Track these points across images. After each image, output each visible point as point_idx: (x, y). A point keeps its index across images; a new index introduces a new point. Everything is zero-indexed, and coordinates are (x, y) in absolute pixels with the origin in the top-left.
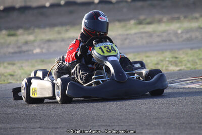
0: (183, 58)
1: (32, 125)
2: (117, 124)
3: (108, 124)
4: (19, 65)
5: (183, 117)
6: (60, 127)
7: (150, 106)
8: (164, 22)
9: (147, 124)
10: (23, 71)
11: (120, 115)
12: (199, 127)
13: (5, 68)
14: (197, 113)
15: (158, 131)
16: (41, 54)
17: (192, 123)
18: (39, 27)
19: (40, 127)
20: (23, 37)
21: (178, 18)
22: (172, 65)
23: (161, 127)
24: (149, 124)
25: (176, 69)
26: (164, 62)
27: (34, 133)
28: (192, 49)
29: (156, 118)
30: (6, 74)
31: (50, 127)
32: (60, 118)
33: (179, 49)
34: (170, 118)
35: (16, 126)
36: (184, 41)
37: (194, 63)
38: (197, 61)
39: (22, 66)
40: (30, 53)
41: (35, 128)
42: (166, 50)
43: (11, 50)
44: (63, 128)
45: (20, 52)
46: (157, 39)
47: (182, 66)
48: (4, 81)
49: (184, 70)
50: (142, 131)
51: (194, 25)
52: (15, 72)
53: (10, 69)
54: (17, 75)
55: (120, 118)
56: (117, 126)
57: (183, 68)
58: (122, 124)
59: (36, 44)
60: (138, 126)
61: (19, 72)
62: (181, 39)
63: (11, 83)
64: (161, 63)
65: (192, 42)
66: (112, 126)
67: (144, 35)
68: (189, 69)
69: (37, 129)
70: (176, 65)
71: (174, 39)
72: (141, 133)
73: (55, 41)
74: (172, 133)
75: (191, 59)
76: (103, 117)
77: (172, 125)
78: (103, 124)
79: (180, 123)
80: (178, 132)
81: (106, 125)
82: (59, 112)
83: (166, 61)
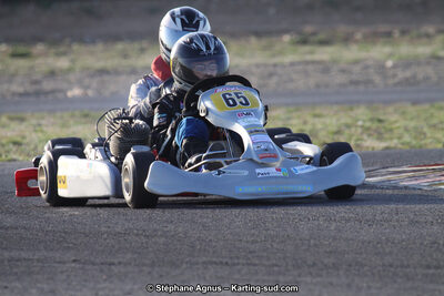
0: (396, 122)
3: (225, 261)
4: (34, 122)
5: (391, 253)
6: (120, 263)
7: (319, 224)
8: (356, 42)
9: (310, 263)
10: (40, 135)
11: (253, 242)
13: (3, 127)
14: (422, 244)
16: (84, 99)
17: (408, 266)
18: (81, 40)
19: (75, 261)
20: (46, 60)
21: (389, 34)
22: (369, 135)
23: (341, 272)
24: (314, 264)
25: (379, 145)
26: (353, 129)
27: (62, 272)
28: (415, 103)
29: (331, 252)
30: (4, 141)
33: (387, 103)
34: (361, 253)
36: (399, 83)
38: (426, 130)
39: (40, 125)
40: (60, 96)
41: (64, 263)
42: (358, 103)
45: (38, 94)
46: (341, 79)
47: (391, 139)
49: (395, 148)
51: (423, 50)
52: (24, 137)
54: (28, 144)
55: (252, 247)
57: (394, 143)
59: (72, 77)
61: (33, 137)
62: (391, 82)
63: (14, 160)
64: (347, 132)
65: (414, 89)
66: (234, 264)
67: (310, 68)
68: (407, 148)
69: (68, 265)
70: (380, 137)
71: (377, 79)
75: (412, 124)
77: (366, 268)
78: (214, 259)
79: (384, 265)
80: (378, 285)
81: (221, 263)
82: (119, 229)
83: (356, 126)
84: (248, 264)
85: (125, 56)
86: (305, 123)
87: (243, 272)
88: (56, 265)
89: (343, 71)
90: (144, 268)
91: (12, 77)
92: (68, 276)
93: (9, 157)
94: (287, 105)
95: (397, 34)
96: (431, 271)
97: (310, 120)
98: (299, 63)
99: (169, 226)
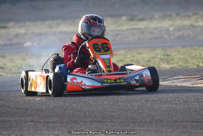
0: (175, 56)
1: (23, 119)
3: (100, 120)
4: (9, 58)
6: (52, 122)
7: (142, 103)
8: (156, 19)
9: (139, 121)
10: (13, 64)
11: (112, 112)
12: (191, 126)
14: (190, 111)
15: (150, 128)
16: (32, 47)
17: (184, 122)
18: (30, 20)
19: (31, 121)
20: (15, 30)
21: (171, 16)
22: (163, 62)
23: (153, 125)
24: (141, 121)
25: (168, 67)
26: (156, 59)
27: (26, 126)
28: (183, 47)
29: (148, 116)
31: (42, 121)
32: (52, 113)
33: (171, 47)
35: (8, 119)
36: (176, 38)
37: (186, 61)
38: (189, 59)
39: (12, 59)
40: (21, 46)
41: (27, 122)
42: (158, 47)
43: (1, 42)
44: (55, 122)
45: (11, 45)
46: (149, 36)
47: (173, 63)
49: (175, 68)
51: (187, 23)
52: (5, 65)
53: (1, 62)
54: (7, 68)
55: (112, 114)
57: (174, 65)
58: (114, 120)
59: (27, 37)
60: (130, 123)
61: (10, 65)
62: (172, 37)
63: (1, 76)
64: (153, 61)
65: (184, 40)
66: (104, 122)
67: (135, 31)
68: (181, 67)
70: (168, 63)
71: (166, 36)
73: (46, 34)
74: (164, 130)
75: (182, 57)
76: (95, 113)
77: (165, 123)
78: (95, 120)
79: (173, 121)
80: (171, 130)
81: (98, 121)
82: (51, 106)
84: (111, 122)
85: (50, 27)
86: (134, 57)
87: (109, 125)
88: (23, 123)
89: (150, 33)
90: (64, 124)
92: (29, 128)
94: (125, 49)
95: (174, 15)
96: (194, 124)
97: (136, 55)
98: (130, 29)
99: (74, 105)
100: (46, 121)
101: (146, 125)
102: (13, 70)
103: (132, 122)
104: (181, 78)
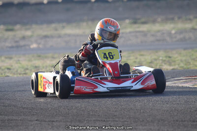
0: (177, 57)
1: (29, 118)
2: (112, 120)
3: (103, 119)
4: (16, 59)
5: (177, 115)
6: (57, 121)
7: (145, 103)
8: (158, 22)
9: (141, 120)
10: (19, 65)
11: (115, 111)
12: (192, 125)
13: (3, 61)
14: (190, 111)
15: (152, 128)
16: (38, 49)
17: (185, 121)
18: (36, 23)
19: (37, 120)
20: (21, 32)
21: (173, 19)
22: (165, 64)
23: (155, 124)
24: (143, 121)
25: (170, 68)
26: (158, 61)
27: (31, 125)
28: (185, 49)
29: (150, 115)
30: (3, 68)
31: (47, 120)
32: (56, 112)
33: (173, 49)
35: (14, 118)
36: (178, 41)
37: (188, 63)
38: (190, 61)
39: (19, 61)
40: (27, 47)
41: (32, 121)
42: (160, 49)
43: (8, 44)
44: (59, 121)
45: (18, 47)
46: (152, 39)
47: (175, 65)
48: (2, 74)
49: (177, 69)
50: (137, 127)
51: (188, 26)
52: (12, 66)
53: (7, 63)
54: (14, 69)
55: (115, 114)
56: (111, 121)
57: (176, 67)
58: (117, 120)
59: (33, 39)
60: (132, 122)
61: (16, 66)
62: (174, 40)
63: (8, 76)
64: (155, 62)
66: (107, 121)
67: (138, 34)
68: (182, 69)
69: (34, 122)
70: (170, 65)
71: (168, 39)
72: (136, 129)
73: (52, 37)
74: (166, 130)
75: (184, 58)
76: (98, 112)
77: (166, 122)
78: (99, 119)
79: (174, 121)
80: (172, 129)
81: (102, 120)
82: (56, 106)
83: (159, 60)
84: (114, 121)
85: (56, 30)
86: (136, 58)
88: (29, 122)
89: (153, 35)
90: (68, 123)
91: (6, 40)
92: (34, 127)
93: (6, 75)
94: (128, 50)
95: (176, 19)
96: (195, 123)
97: (139, 57)
98: (133, 32)
99: (79, 105)
100: (52, 120)
101: (148, 124)
102: (19, 71)
103: (134, 121)
104: (182, 79)
